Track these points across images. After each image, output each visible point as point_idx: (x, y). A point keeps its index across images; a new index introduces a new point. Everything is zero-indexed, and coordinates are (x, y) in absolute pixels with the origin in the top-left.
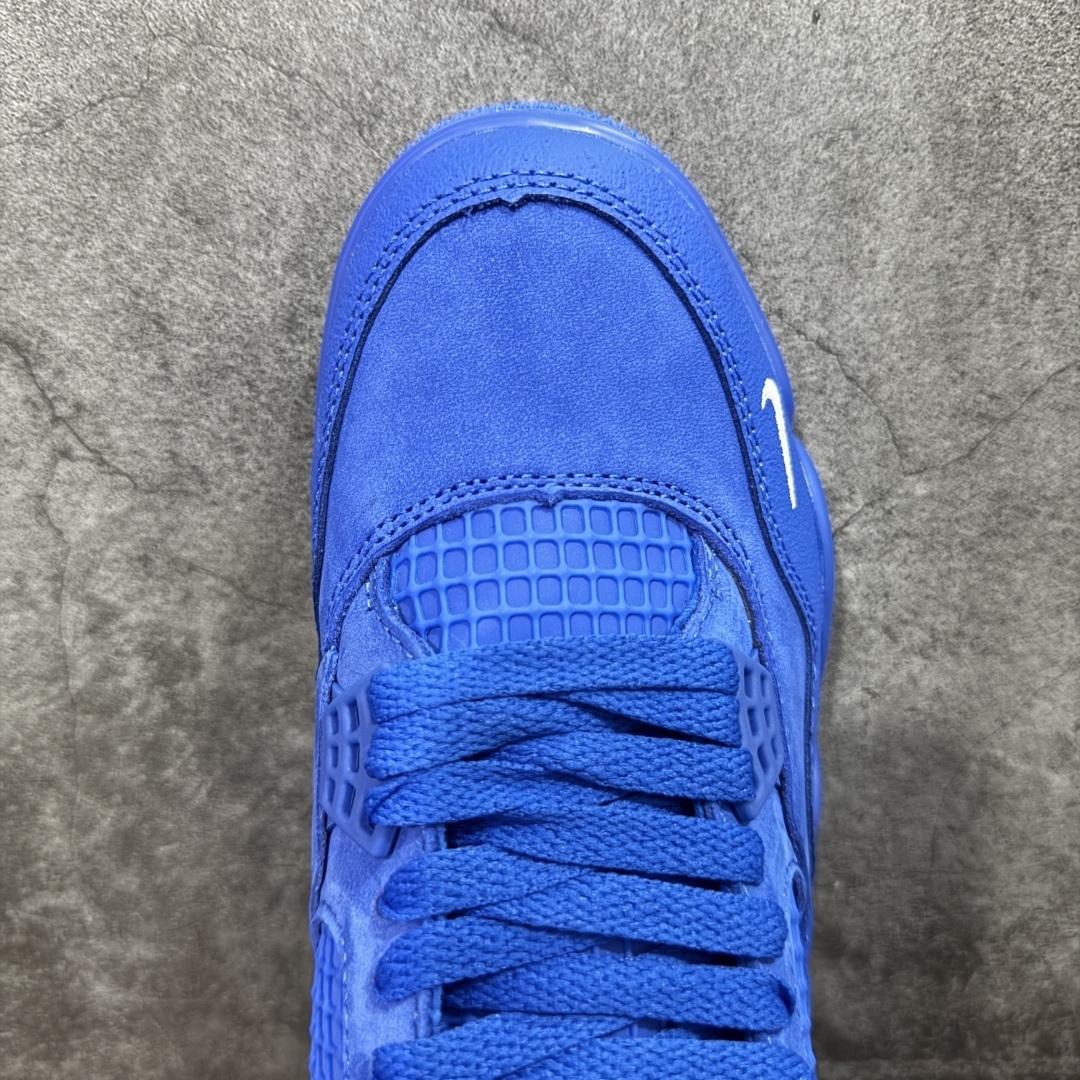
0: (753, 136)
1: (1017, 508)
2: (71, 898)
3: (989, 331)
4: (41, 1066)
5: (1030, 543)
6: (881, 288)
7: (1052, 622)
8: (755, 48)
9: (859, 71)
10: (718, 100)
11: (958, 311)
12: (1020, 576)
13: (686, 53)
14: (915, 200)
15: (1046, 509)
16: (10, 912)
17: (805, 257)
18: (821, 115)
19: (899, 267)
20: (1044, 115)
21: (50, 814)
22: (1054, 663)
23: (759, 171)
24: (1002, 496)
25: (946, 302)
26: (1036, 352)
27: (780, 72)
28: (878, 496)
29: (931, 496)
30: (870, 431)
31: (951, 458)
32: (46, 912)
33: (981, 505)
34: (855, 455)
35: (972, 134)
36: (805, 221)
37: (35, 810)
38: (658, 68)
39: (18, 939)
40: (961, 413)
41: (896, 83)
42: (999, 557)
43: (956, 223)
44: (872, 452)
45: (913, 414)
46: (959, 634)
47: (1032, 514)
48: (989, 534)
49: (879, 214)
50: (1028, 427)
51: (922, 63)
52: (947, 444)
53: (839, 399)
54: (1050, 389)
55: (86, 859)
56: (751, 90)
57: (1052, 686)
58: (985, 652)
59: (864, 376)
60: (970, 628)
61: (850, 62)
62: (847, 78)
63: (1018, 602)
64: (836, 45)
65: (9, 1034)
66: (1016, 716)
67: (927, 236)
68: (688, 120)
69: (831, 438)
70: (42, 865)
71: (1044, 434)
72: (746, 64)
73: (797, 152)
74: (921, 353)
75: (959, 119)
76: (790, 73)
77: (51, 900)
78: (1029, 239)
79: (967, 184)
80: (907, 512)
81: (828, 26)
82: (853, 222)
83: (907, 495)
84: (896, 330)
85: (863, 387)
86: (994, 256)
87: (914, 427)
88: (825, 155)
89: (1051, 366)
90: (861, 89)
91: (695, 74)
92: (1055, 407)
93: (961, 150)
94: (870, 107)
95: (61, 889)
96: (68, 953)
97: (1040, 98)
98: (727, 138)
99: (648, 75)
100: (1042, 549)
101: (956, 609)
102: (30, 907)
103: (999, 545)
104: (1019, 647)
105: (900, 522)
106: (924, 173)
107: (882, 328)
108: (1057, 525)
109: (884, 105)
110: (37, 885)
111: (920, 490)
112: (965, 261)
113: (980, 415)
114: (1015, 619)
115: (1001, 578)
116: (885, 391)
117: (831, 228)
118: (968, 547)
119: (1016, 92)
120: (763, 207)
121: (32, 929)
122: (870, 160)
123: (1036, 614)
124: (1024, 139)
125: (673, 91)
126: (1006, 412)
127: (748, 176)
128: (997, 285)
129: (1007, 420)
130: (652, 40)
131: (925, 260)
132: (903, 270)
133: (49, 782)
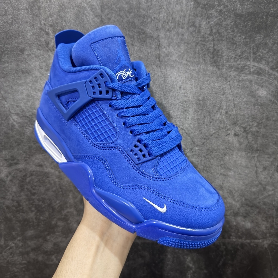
0: (172, 102)
1: (211, 151)
2: (72, 210)
3: (205, 127)
4: (64, 239)
5: (213, 156)
6: (190, 122)
7: (217, 168)
8: (172, 92)
9: (186, 94)
10: (168, 98)
11: (200, 125)
12: (212, 161)
13: (163, 92)
14: (194, 110)
15: (215, 151)
16: (62, 212)
17: (179, 118)
18: (181, 100)
19: (192, 119)
20: (210, 100)
21: (71, 196)
22: (218, 174)
23: (173, 107)
24: (208, 149)
25: (199, 123)
26: (212, 130)
27: (176, 94)
28: (191, 149)
29: (198, 149)
30: (189, 140)
31: (201, 144)
32: (68, 212)
33: (206, 151)
34: (188, 144)
35: (201, 102)
36: (179, 113)
37: (68, 195)
38: (160, 94)
39: (63, 217)
40: (202, 138)
41: (191, 96)
42: (208, 158)
43: (199, 113)
44: (190, 143)
45: (195, 138)
46: (204, 169)
47: (213, 152)
48: (207, 155)
49: (189, 112)
50: (211, 140)
51: (194, 93)
52: (200, 142)
53: (185, 136)
54: (214, 135)
55: (75, 203)
56: (172, 97)
57: (218, 177)
58: (208, 172)
59: (188, 133)
60: (205, 168)
61: (184, 93)
62: (184, 95)
63: (212, 165)
64: (183, 91)
65: (59, 233)
66: (213, 182)
67: (195, 115)
68: (164, 101)
69: (184, 141)
70: (68, 204)
71: (213, 141)
72: (171, 94)
73: (178, 105)
74: (196, 130)
75: (199, 100)
76: (177, 95)
77: (69, 210)
78: (210, 115)
79: (201, 108)
80: (195, 152)
81: (182, 89)
82: (185, 113)
83: (195, 149)
84: (192, 127)
85: (188, 135)
86: (205, 117)
87: (195, 140)
88: (181, 105)
89: (214, 132)
90: (186, 97)
91: (165, 95)
92: (215, 137)
93: (200, 104)
94: (187, 99)
95: (71, 208)
96: (71, 219)
97: (210, 97)
98: (169, 103)
99: (159, 95)
100: (215, 157)
101: (203, 165)
102: (66, 211)
103: (208, 156)
104: (213, 171)
105: (194, 153)
106: (195, 107)
107: (190, 127)
108: (217, 154)
109: (189, 99)
110: (67, 207)
111: (197, 148)
112: (201, 118)
113: (204, 138)
114: (212, 167)
115: (209, 161)
116: (191, 135)
117: (183, 114)
118: (204, 157)
119: (207, 97)
120: (174, 111)
121: (66, 215)
122: (188, 105)
123: (215, 166)
124: (208, 103)
125: (162, 97)
126: (208, 138)
127: (171, 107)
128: (206, 121)
129: (208, 139)
130: (159, 91)
131: (195, 118)
132: (193, 119)
133: (71, 191)
